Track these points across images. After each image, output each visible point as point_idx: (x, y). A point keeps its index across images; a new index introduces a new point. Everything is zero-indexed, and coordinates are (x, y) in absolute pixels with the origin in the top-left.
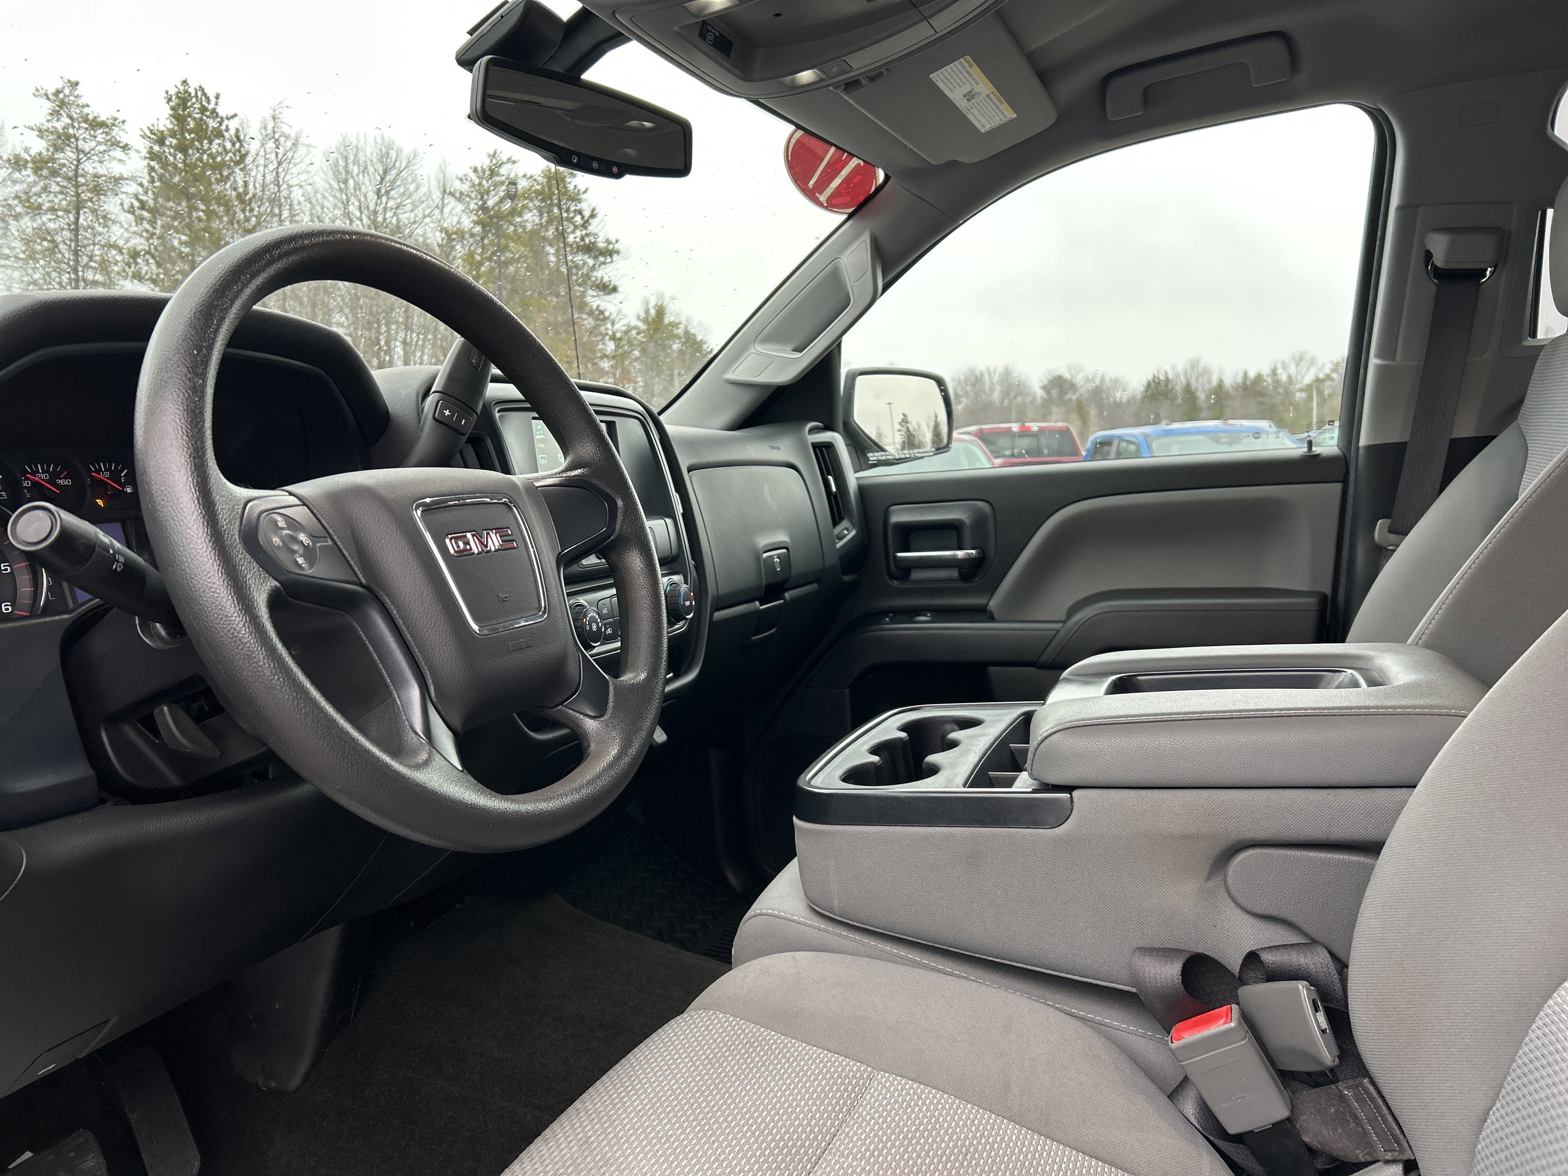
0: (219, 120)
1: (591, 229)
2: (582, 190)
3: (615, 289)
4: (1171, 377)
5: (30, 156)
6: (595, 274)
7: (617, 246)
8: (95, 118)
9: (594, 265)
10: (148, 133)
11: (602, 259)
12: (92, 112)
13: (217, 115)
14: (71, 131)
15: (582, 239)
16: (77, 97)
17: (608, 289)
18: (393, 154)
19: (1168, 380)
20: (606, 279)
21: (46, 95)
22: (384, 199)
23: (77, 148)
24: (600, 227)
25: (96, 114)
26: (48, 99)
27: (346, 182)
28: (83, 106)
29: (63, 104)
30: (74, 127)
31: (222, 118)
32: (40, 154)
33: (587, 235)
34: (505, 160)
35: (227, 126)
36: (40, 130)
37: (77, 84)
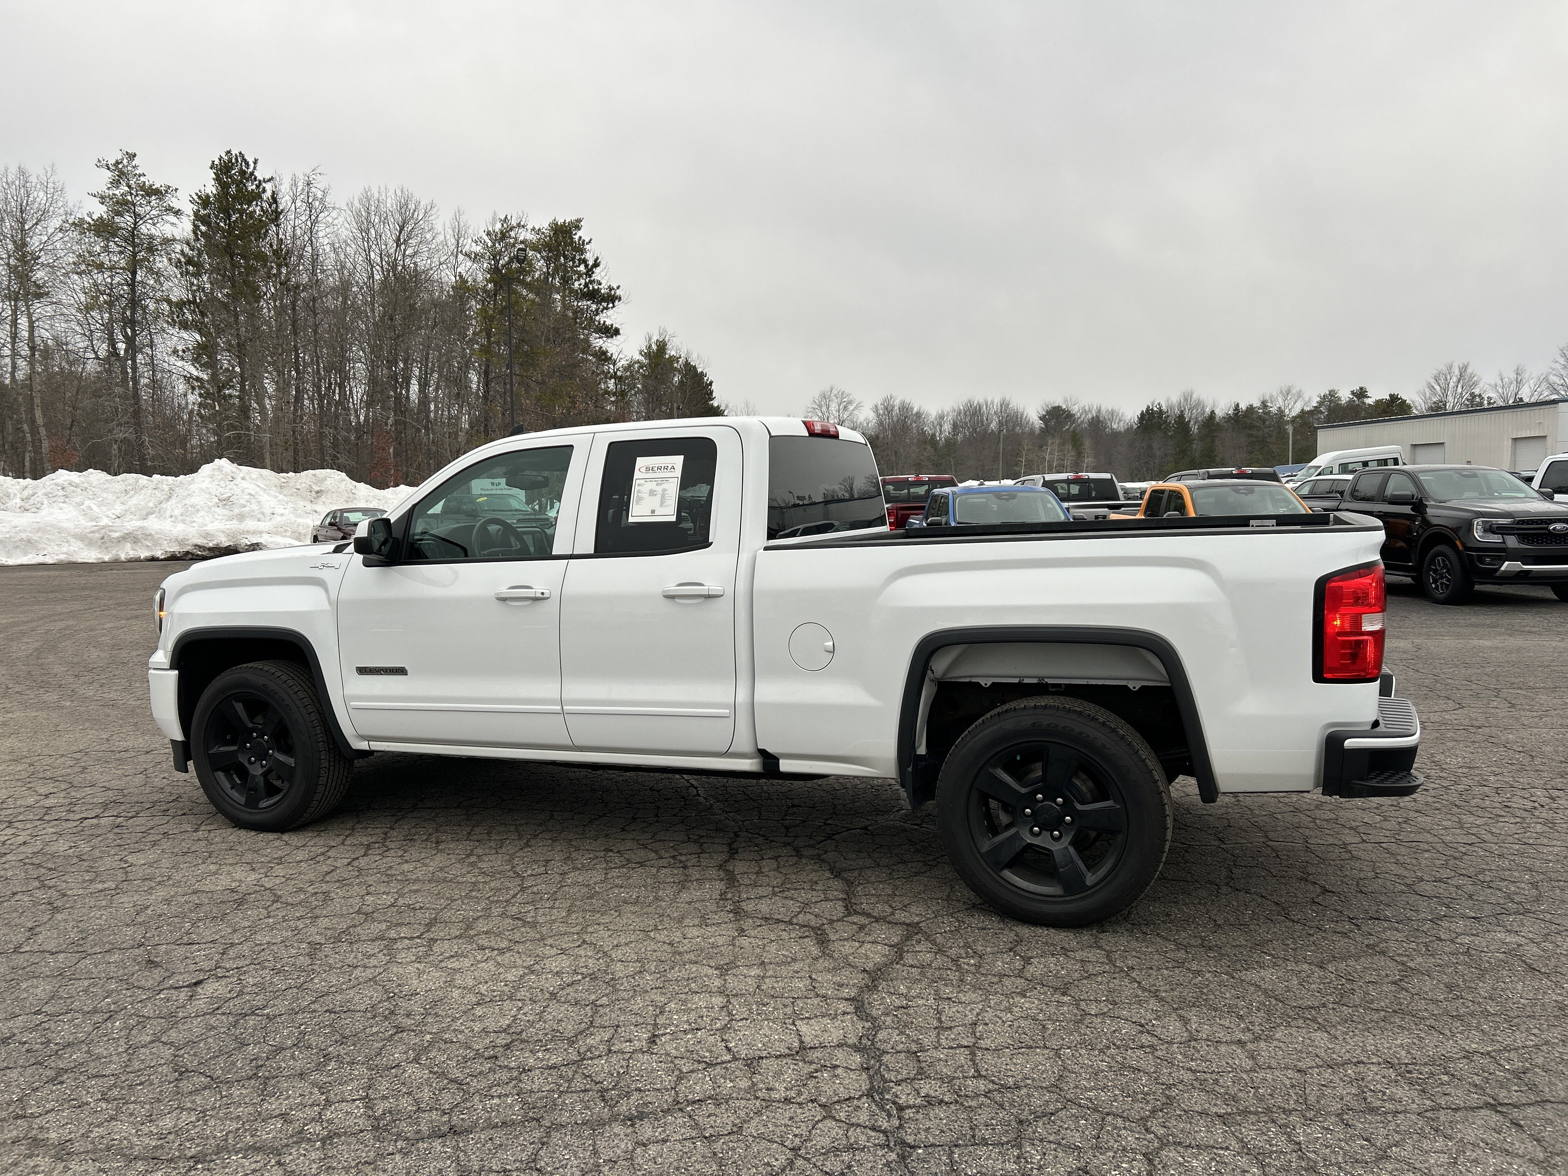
0: (257, 182)
1: (595, 277)
2: (587, 240)
3: (617, 332)
4: (1164, 408)
5: (93, 220)
6: (597, 318)
7: (618, 292)
8: (151, 186)
9: (597, 310)
10: (196, 197)
11: (605, 304)
12: (147, 180)
13: (255, 178)
14: (129, 198)
15: (586, 285)
16: (135, 167)
17: (611, 332)
18: (412, 206)
19: (1161, 411)
20: (608, 323)
21: (107, 165)
22: (403, 247)
23: (134, 212)
24: (603, 274)
25: (151, 183)
26: (109, 169)
27: (367, 231)
28: (140, 176)
29: (122, 174)
30: (131, 194)
31: (260, 181)
32: (101, 218)
33: (591, 282)
34: (515, 225)
35: (264, 188)
36: (102, 197)
37: (135, 155)
